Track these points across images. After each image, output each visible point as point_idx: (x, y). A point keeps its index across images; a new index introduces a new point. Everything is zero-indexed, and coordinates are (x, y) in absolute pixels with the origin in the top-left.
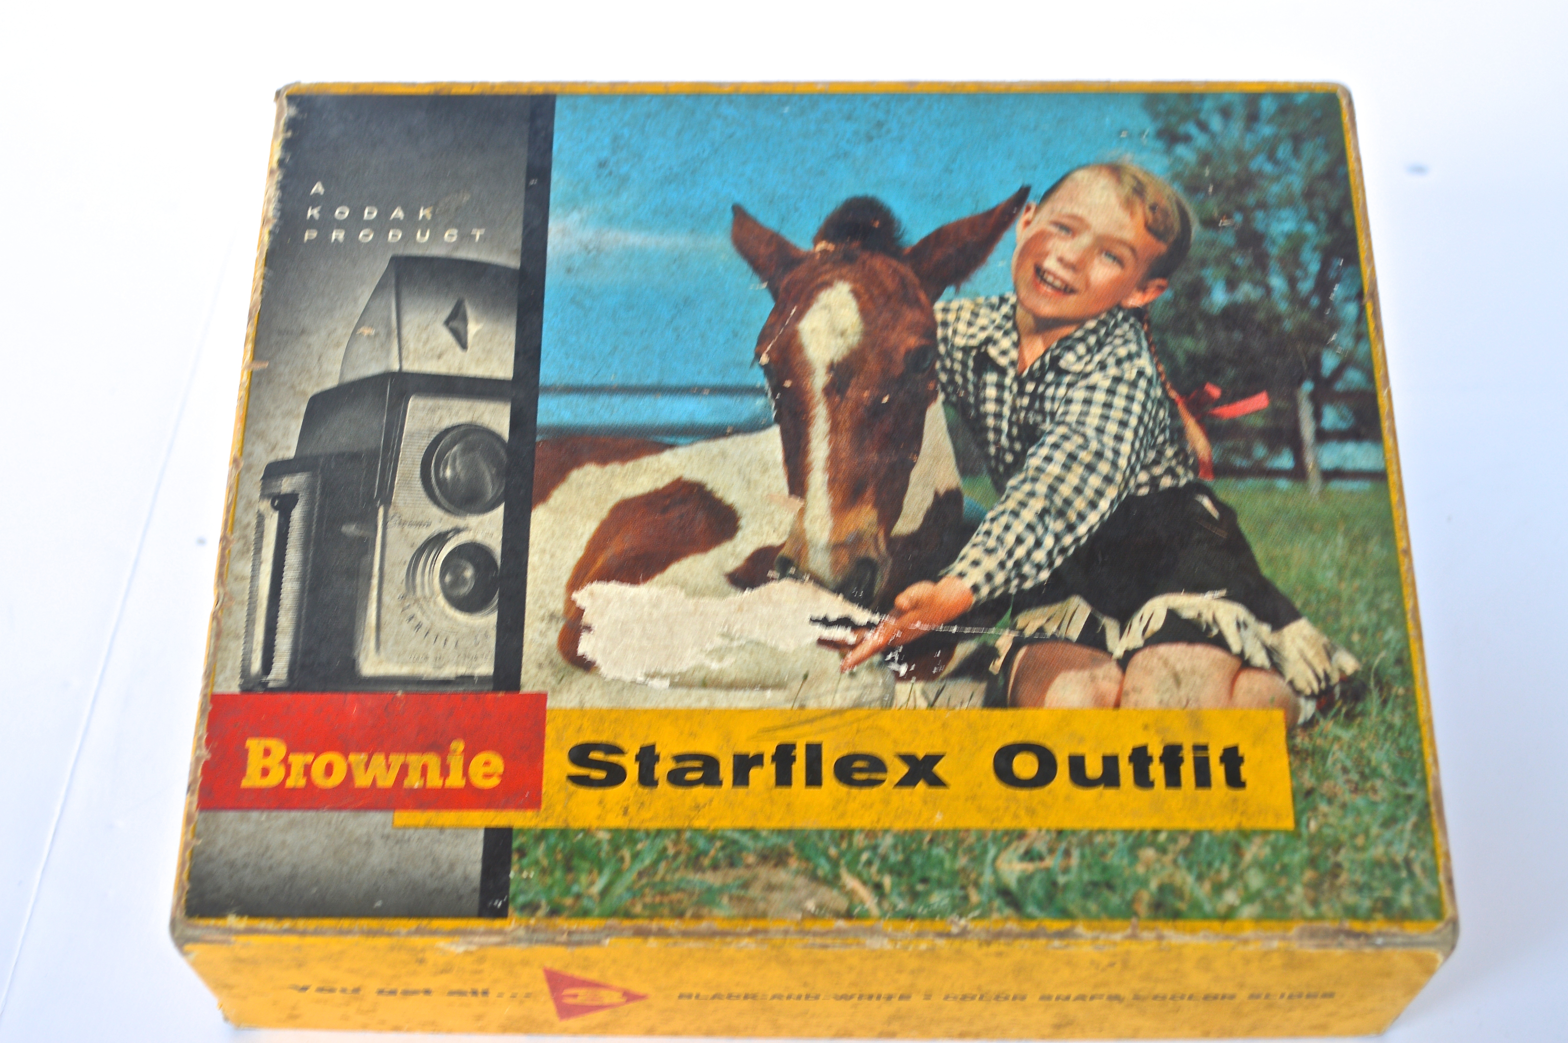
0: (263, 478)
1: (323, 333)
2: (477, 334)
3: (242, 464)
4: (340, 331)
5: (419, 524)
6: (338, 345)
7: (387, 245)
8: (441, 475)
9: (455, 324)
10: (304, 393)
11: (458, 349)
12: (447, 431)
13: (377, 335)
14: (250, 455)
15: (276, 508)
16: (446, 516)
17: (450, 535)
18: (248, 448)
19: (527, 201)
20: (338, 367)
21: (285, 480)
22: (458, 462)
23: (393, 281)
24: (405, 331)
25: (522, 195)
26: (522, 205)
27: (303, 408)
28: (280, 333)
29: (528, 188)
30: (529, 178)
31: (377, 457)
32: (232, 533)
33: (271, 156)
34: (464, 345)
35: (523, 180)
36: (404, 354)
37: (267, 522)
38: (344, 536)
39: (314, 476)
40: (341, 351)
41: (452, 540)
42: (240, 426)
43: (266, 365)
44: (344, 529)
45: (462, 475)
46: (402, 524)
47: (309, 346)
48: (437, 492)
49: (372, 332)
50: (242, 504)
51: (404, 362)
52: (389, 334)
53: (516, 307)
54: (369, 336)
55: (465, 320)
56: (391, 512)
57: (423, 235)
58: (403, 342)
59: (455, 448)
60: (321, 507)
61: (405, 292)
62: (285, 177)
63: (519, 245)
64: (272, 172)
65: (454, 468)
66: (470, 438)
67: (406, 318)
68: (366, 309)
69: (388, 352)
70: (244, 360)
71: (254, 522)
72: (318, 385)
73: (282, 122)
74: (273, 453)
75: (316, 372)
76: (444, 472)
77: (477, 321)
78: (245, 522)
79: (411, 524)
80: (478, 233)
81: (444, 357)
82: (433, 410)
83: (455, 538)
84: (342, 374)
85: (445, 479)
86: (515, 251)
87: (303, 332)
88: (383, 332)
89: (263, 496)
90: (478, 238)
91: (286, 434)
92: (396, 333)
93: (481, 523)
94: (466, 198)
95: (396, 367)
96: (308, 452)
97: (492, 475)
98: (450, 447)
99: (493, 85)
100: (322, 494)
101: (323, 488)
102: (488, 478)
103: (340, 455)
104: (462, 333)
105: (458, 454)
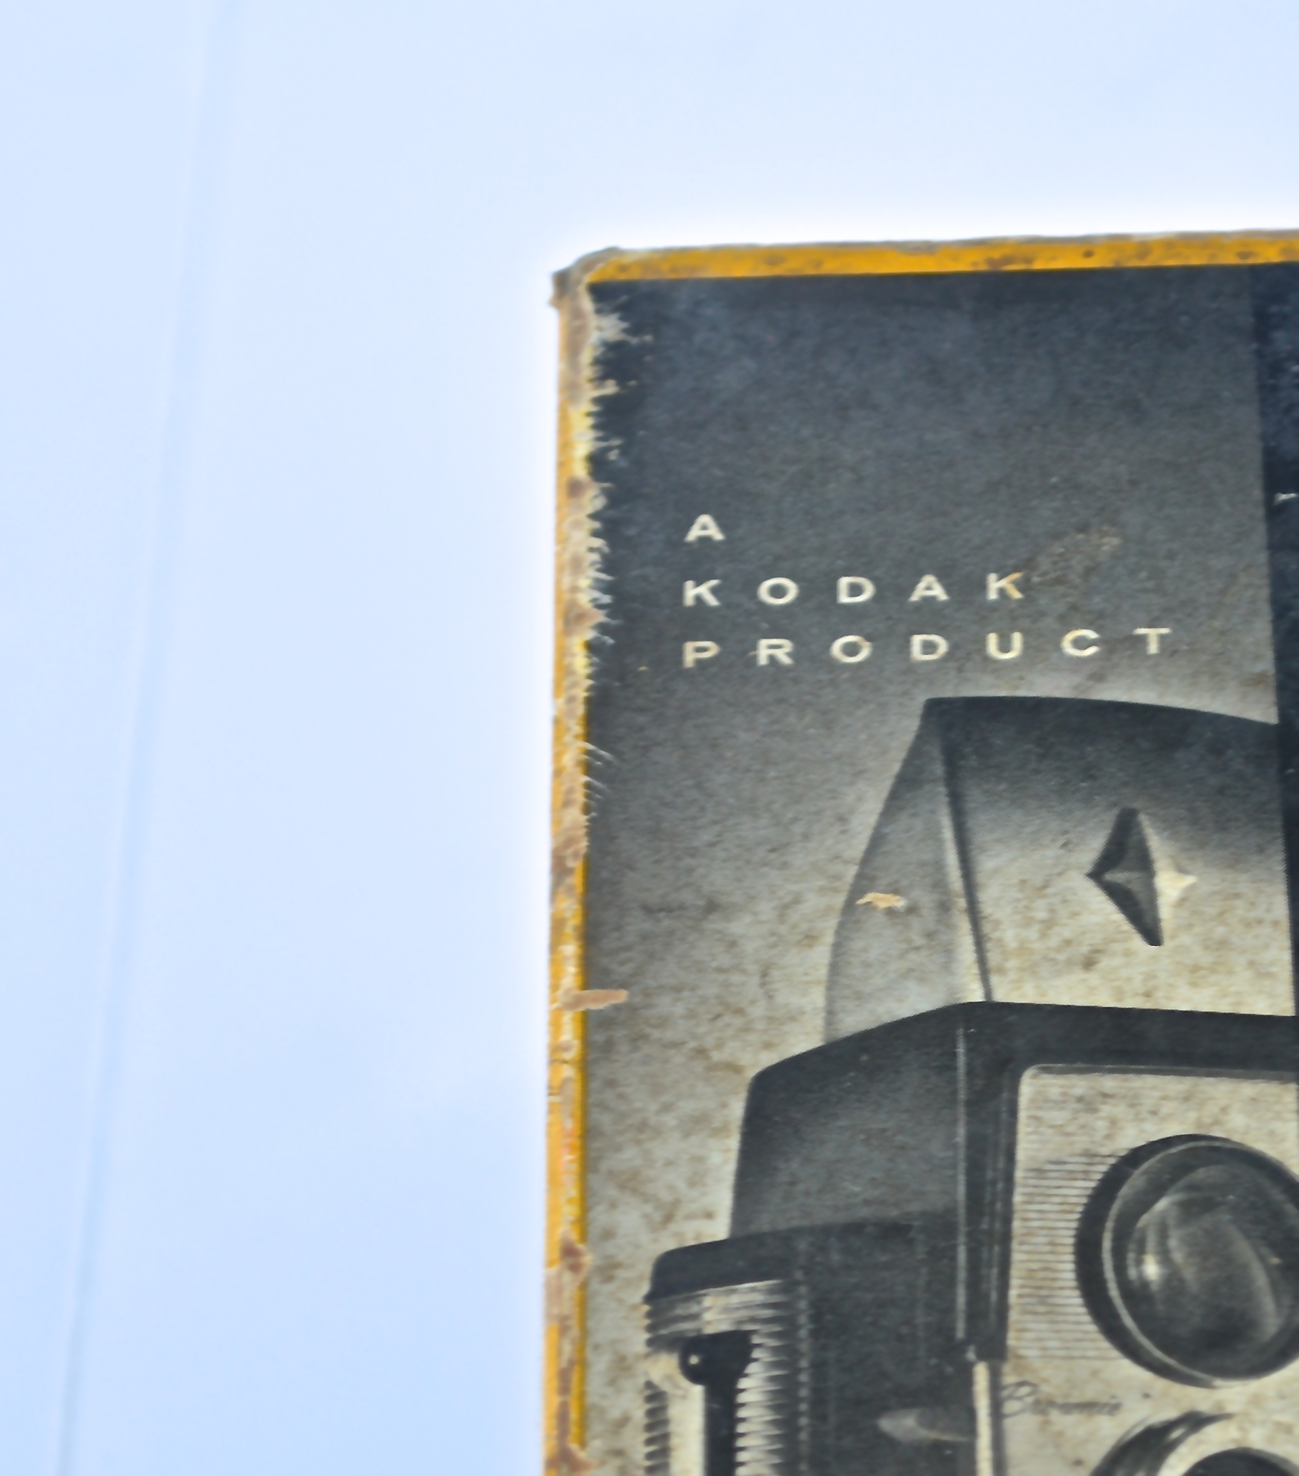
0: (649, 1298)
1: (766, 909)
2: (1182, 902)
3: (589, 1259)
4: (812, 902)
5: (1089, 1407)
6: (810, 939)
7: (912, 669)
8: (1132, 1273)
9: (1117, 876)
10: (735, 1069)
11: (1138, 942)
12: (1136, 1157)
13: (912, 910)
14: (608, 1234)
15: (693, 1375)
16: (1160, 1384)
17: (1176, 1434)
18: (600, 1217)
19: (1274, 547)
20: (817, 998)
21: (708, 1302)
22: (1173, 1243)
23: (939, 769)
24: (988, 897)
25: (1259, 535)
26: (1263, 557)
27: (737, 1108)
28: (649, 910)
29: (1274, 512)
30: (1272, 485)
31: (950, 1230)
32: (583, 1444)
33: (565, 446)
34: (1152, 936)
35: (1258, 494)
36: (993, 958)
37: (675, 1411)
38: (890, 1442)
39: (788, 1288)
40: (821, 955)
41: (1182, 1450)
42: (569, 1159)
43: (621, 996)
44: (887, 1424)
45: (1189, 1274)
46: (1042, 1406)
47: (732, 944)
48: (1128, 1321)
49: (899, 903)
50: (600, 1364)
51: (994, 980)
52: (944, 907)
53: (1278, 823)
54: (891, 912)
55: (1145, 865)
56: (1009, 1378)
57: (1005, 646)
58: (986, 928)
59: (1162, 1204)
60: (818, 1368)
61: (974, 796)
62: (614, 499)
63: (1266, 664)
64: (573, 489)
65: (1165, 1258)
66: (1201, 1174)
67: (986, 864)
68: (877, 841)
69: (949, 951)
70: (554, 987)
71: (639, 1413)
72: (768, 1046)
73: (587, 356)
74: (673, 1227)
75: (758, 1011)
76: (1139, 1262)
77: (1182, 870)
78: (615, 1413)
79: (1067, 1408)
80: (1153, 636)
81: (1105, 963)
82: (1087, 1105)
83: (1193, 1439)
84: (831, 1014)
85: (1145, 1284)
86: (1258, 680)
87: (712, 907)
88: (927, 900)
89: (657, 1344)
90: (1153, 648)
91: (696, 1180)
92: (962, 903)
93: (1256, 1400)
94: (1111, 543)
95: (976, 995)
96: (764, 1223)
97: (1268, 1269)
98: (1144, 1203)
99: (1144, 245)
100: (814, 1334)
101: (816, 1318)
102: (1260, 1279)
103: (855, 1228)
104: (1142, 897)
105: (1171, 1221)
